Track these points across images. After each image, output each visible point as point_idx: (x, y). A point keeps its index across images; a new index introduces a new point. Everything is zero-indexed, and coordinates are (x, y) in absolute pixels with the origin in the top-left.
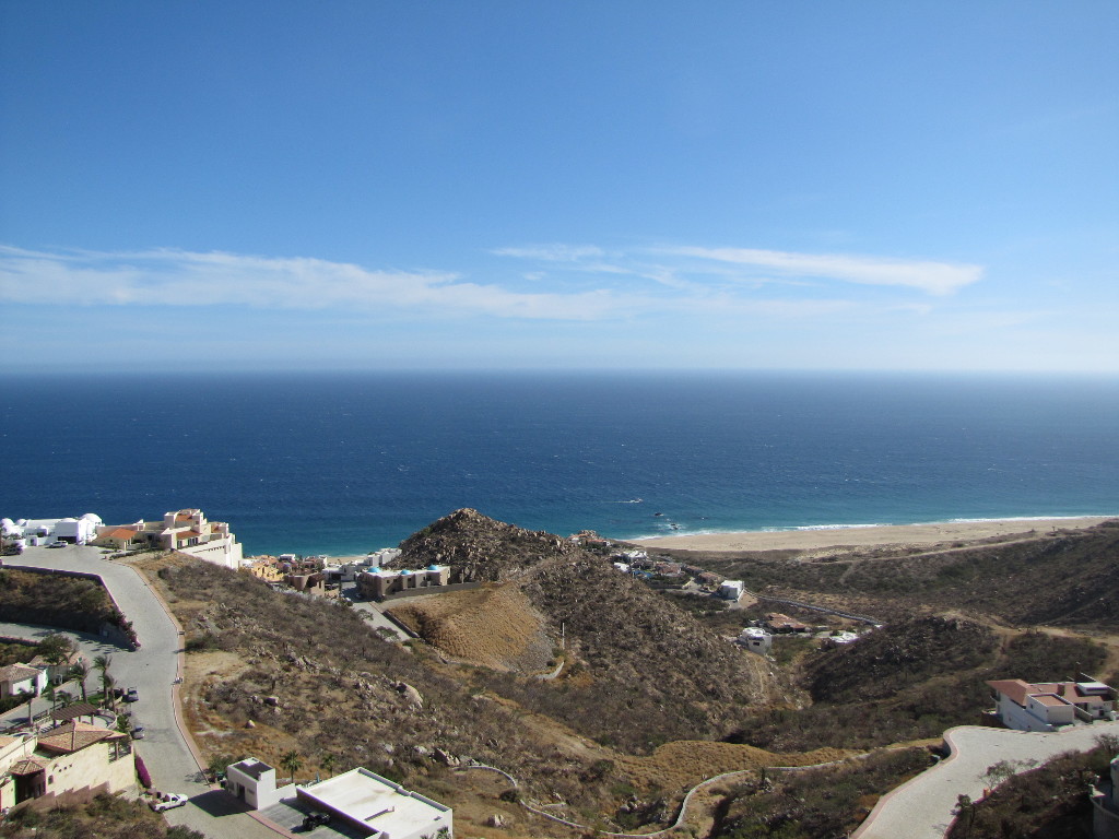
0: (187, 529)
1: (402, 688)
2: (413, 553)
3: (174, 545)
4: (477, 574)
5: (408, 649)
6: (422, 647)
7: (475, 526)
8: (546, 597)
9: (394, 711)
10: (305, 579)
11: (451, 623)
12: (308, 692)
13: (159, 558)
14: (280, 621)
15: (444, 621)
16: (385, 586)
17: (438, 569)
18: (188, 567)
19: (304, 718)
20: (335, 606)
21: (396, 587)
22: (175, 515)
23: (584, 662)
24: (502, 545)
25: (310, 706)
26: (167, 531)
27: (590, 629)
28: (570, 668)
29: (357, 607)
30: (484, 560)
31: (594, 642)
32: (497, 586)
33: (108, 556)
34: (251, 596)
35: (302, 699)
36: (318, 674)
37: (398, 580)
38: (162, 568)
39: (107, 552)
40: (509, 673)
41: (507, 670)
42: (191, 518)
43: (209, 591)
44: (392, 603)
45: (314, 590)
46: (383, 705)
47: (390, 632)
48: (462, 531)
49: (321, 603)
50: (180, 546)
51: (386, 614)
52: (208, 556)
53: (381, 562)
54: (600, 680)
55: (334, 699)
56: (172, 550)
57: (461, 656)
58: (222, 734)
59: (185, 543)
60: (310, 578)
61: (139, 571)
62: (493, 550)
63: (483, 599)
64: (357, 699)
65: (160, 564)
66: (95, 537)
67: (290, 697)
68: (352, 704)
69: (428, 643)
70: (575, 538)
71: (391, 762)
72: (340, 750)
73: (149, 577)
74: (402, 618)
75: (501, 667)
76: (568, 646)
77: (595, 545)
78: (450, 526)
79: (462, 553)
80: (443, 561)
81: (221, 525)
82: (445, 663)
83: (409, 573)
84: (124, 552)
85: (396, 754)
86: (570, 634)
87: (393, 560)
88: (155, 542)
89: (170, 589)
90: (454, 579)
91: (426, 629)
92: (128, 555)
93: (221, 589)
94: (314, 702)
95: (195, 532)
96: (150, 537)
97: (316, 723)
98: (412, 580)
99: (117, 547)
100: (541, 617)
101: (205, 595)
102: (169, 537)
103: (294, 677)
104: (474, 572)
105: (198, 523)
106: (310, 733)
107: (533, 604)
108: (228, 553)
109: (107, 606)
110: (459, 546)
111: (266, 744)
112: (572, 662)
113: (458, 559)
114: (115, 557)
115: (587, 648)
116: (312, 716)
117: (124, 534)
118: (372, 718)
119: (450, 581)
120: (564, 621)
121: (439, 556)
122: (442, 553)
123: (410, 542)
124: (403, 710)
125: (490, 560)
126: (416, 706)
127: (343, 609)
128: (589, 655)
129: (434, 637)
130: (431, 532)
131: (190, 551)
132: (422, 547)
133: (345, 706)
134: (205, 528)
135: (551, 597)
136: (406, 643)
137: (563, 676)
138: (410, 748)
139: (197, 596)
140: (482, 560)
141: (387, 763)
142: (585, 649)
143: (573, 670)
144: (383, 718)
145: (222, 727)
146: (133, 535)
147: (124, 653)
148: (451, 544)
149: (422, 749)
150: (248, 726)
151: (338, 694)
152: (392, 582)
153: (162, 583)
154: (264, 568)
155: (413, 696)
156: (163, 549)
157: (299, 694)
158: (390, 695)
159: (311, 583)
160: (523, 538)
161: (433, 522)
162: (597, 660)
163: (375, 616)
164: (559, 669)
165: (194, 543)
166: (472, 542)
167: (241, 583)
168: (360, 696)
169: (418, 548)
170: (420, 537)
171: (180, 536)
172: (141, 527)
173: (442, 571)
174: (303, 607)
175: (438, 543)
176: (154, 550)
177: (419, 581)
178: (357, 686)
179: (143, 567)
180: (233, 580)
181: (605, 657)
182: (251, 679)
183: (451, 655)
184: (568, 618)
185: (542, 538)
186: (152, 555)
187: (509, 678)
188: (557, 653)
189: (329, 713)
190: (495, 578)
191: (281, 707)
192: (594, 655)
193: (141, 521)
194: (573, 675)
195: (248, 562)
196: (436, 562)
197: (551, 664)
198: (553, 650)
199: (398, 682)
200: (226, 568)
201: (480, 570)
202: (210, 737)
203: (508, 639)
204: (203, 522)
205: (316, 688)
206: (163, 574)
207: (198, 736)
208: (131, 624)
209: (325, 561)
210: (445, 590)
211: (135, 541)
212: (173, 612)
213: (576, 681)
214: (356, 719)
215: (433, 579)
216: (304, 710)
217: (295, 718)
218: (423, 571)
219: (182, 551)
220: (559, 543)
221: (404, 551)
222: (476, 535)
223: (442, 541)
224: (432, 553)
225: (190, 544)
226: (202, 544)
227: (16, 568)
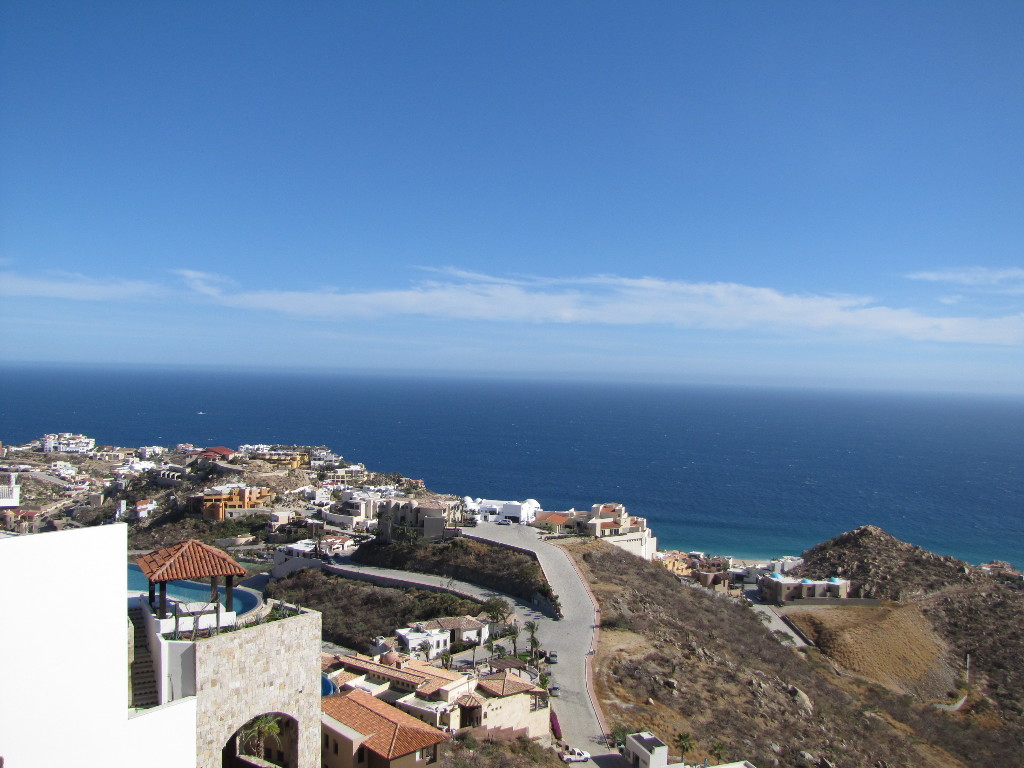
0: (610, 520)
1: (794, 693)
2: (815, 563)
3: (598, 534)
4: (877, 592)
5: (802, 655)
6: (817, 656)
7: (879, 544)
8: (950, 624)
9: (783, 713)
10: (711, 576)
11: (847, 637)
12: (705, 681)
13: (585, 543)
14: (685, 612)
15: (841, 633)
16: (785, 592)
17: (838, 581)
18: (608, 554)
19: (699, 705)
20: (737, 605)
21: (796, 594)
22: (601, 507)
23: (991, 701)
24: (904, 566)
25: (705, 694)
26: (593, 521)
27: (1000, 666)
28: (973, 703)
29: (757, 608)
30: (885, 578)
31: (1005, 682)
32: (897, 607)
33: (544, 536)
34: (660, 586)
35: (698, 687)
36: (715, 666)
37: (799, 588)
38: (586, 552)
39: (542, 533)
40: (905, 696)
41: (902, 692)
42: (614, 511)
43: (624, 577)
44: (791, 609)
45: (718, 587)
46: (773, 706)
47: (786, 636)
48: (866, 548)
49: (723, 600)
50: (603, 535)
51: (784, 619)
52: (626, 546)
53: (784, 570)
54: (1011, 724)
55: (728, 692)
56: (596, 537)
57: (854, 670)
58: (624, 706)
59: (607, 532)
60: (715, 576)
61: (567, 553)
62: (896, 570)
63: (882, 616)
64: (749, 694)
65: (585, 549)
66: (534, 519)
67: (687, 682)
68: (744, 699)
69: (823, 652)
70: (986, 568)
71: (777, 762)
72: (728, 740)
73: (574, 559)
74: (799, 625)
75: (896, 688)
76: (973, 679)
77: (1009, 578)
78: (852, 541)
79: (863, 568)
80: (844, 575)
81: (640, 520)
82: (839, 676)
83: (810, 582)
84: (556, 535)
85: (782, 755)
86: (976, 667)
87: (795, 568)
88: (582, 529)
89: (592, 571)
90: (854, 593)
91: (822, 639)
92: (559, 537)
93: (635, 577)
94: (709, 691)
95: (617, 523)
96: (579, 524)
97: (709, 711)
98: (812, 589)
99: (550, 529)
100: (944, 645)
101: (622, 580)
102: (594, 525)
103: (693, 666)
104: (874, 589)
105: (619, 516)
106: (702, 719)
107: (935, 629)
108: (643, 545)
109: (539, 579)
110: (861, 562)
111: (662, 722)
112: (976, 697)
113: (859, 574)
114: (548, 538)
115: (995, 687)
116: (706, 704)
117: (558, 518)
118: (762, 716)
119: (850, 595)
120: (969, 652)
121: (840, 569)
122: (843, 567)
123: (812, 552)
124: (792, 714)
125: (892, 580)
126: (807, 712)
127: (743, 608)
128: (997, 694)
129: (829, 648)
130: (834, 545)
131: (612, 540)
132: (824, 559)
133: (737, 700)
134: (626, 521)
135: (955, 625)
136: (802, 650)
137: (965, 711)
138: (796, 751)
139: (614, 581)
140: (884, 578)
141: (773, 762)
142: (992, 686)
143: (978, 706)
144: (773, 717)
145: (625, 699)
146: (564, 520)
147: (550, 620)
148: (853, 559)
149: (808, 756)
150: (647, 703)
151: (732, 688)
152: (792, 588)
153: (585, 566)
154: (675, 562)
155: (804, 701)
156: (588, 536)
157: (696, 682)
158: (782, 697)
159: (716, 581)
160: (928, 560)
161: (837, 536)
162: (1007, 702)
163: (773, 619)
164: (960, 703)
165: (616, 533)
166: (874, 559)
167: (654, 573)
168: (753, 693)
169: (820, 560)
170: (823, 549)
171: (604, 526)
172: (572, 514)
173: (842, 583)
174: (706, 602)
175: (840, 557)
176: (581, 536)
177: (818, 592)
178: (750, 683)
179: (571, 550)
180: (646, 570)
181: (1017, 700)
182: (654, 660)
183: (845, 667)
184: (974, 650)
185: (949, 564)
186: (579, 540)
187: (904, 701)
188: (959, 685)
189: (722, 704)
190: (895, 597)
191: (679, 690)
192: (1004, 696)
193: (572, 510)
194: (977, 713)
195: (661, 555)
196: (836, 575)
197: (952, 696)
198: (956, 681)
199: (790, 687)
200: (641, 559)
201: (881, 588)
202: (614, 706)
203: (905, 660)
204: (625, 515)
205: (712, 679)
206: (586, 557)
207: (604, 704)
208: (557, 597)
209: (731, 562)
210: (844, 603)
211: (567, 526)
212: (593, 592)
213: (980, 719)
214: (746, 713)
215: (832, 591)
216: (699, 697)
217: (691, 703)
218: (824, 582)
219: (604, 539)
220: (967, 571)
221: (806, 562)
222: (879, 553)
223: (845, 554)
224: (833, 565)
225: (611, 535)
226: (621, 535)
227: (472, 538)
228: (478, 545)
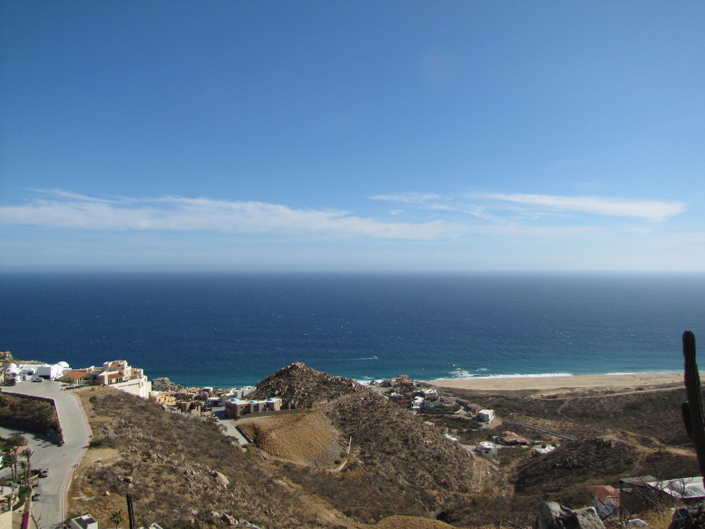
0: (116, 372)
1: (215, 475)
3: (106, 382)
4: (298, 404)
5: (245, 450)
6: (254, 449)
7: (302, 374)
8: (342, 419)
10: (189, 404)
11: (273, 435)
12: (154, 475)
13: (94, 390)
15: (269, 433)
16: (239, 410)
17: (274, 400)
18: (111, 396)
20: (204, 422)
21: (247, 411)
22: (110, 364)
23: (360, 462)
25: (153, 484)
26: (103, 374)
27: (367, 440)
29: (220, 422)
30: (305, 395)
31: (368, 449)
32: (311, 412)
33: (64, 388)
34: (147, 414)
36: (164, 464)
37: (248, 407)
38: (93, 396)
39: (64, 385)
40: (307, 467)
41: (306, 465)
42: (119, 365)
43: (119, 411)
44: (240, 422)
45: (193, 411)
46: (200, 485)
47: (235, 439)
49: (196, 420)
50: (110, 382)
51: (238, 428)
52: (127, 390)
53: (239, 396)
57: (277, 455)
59: (114, 381)
60: (192, 404)
61: (78, 398)
62: (311, 389)
63: (298, 420)
65: (93, 394)
66: (62, 376)
67: (141, 478)
68: (180, 483)
69: (258, 446)
73: (83, 401)
74: (246, 431)
75: (302, 463)
76: (352, 451)
78: (285, 374)
79: (291, 390)
80: (279, 395)
81: (138, 370)
82: (265, 460)
83: (255, 402)
84: (75, 385)
86: (354, 443)
89: (93, 409)
90: (284, 407)
91: (258, 438)
92: (77, 387)
93: (129, 409)
94: (155, 482)
95: (121, 374)
96: (93, 377)
98: (257, 407)
99: (72, 383)
100: (337, 432)
101: (116, 413)
102: (103, 377)
103: (148, 466)
104: (297, 403)
105: (123, 369)
107: (332, 424)
108: (142, 388)
109: (53, 419)
110: (290, 386)
112: (352, 461)
113: (288, 394)
114: (68, 389)
115: (364, 453)
116: (152, 490)
117: (78, 375)
119: (282, 408)
120: (351, 435)
121: (277, 392)
122: (279, 390)
123: (262, 382)
125: (308, 396)
127: (210, 423)
128: (364, 457)
129: (262, 443)
130: (275, 377)
131: (116, 386)
132: (268, 386)
133: (174, 485)
134: (128, 370)
135: (344, 419)
136: (244, 446)
137: (344, 470)
139: (110, 414)
140: (303, 395)
142: (362, 453)
143: (351, 466)
144: (198, 493)
146: (84, 375)
148: (285, 385)
150: (104, 495)
152: (244, 407)
153: (91, 405)
155: (222, 480)
156: (98, 384)
158: (207, 479)
159: (192, 407)
160: (331, 381)
161: (277, 371)
162: (369, 461)
163: (229, 428)
164: (342, 467)
165: (119, 381)
166: (298, 384)
167: (148, 407)
168: (186, 479)
170: (268, 380)
171: (111, 377)
172: (91, 370)
173: (276, 401)
174: (181, 422)
175: (277, 384)
176: (92, 385)
177: (261, 408)
178: (186, 473)
179: (82, 396)
180: (138, 404)
181: (374, 458)
182: (120, 465)
183: (271, 454)
184: (354, 433)
185: (343, 382)
186: (90, 388)
188: (343, 455)
190: (309, 407)
192: (367, 457)
193: (93, 367)
194: (351, 470)
195: (155, 393)
196: (274, 396)
197: (337, 463)
198: (341, 453)
199: (214, 471)
200: (138, 397)
201: (301, 401)
203: (310, 445)
206: (93, 400)
208: (62, 430)
210: (277, 413)
211: (85, 379)
212: (90, 423)
213: (352, 474)
215: (270, 406)
218: (266, 401)
219: (111, 385)
220: (354, 385)
221: (257, 389)
222: (301, 380)
223: (281, 382)
224: (274, 390)
225: (117, 382)
226: (125, 382)
227: (10, 394)
228: (13, 399)
